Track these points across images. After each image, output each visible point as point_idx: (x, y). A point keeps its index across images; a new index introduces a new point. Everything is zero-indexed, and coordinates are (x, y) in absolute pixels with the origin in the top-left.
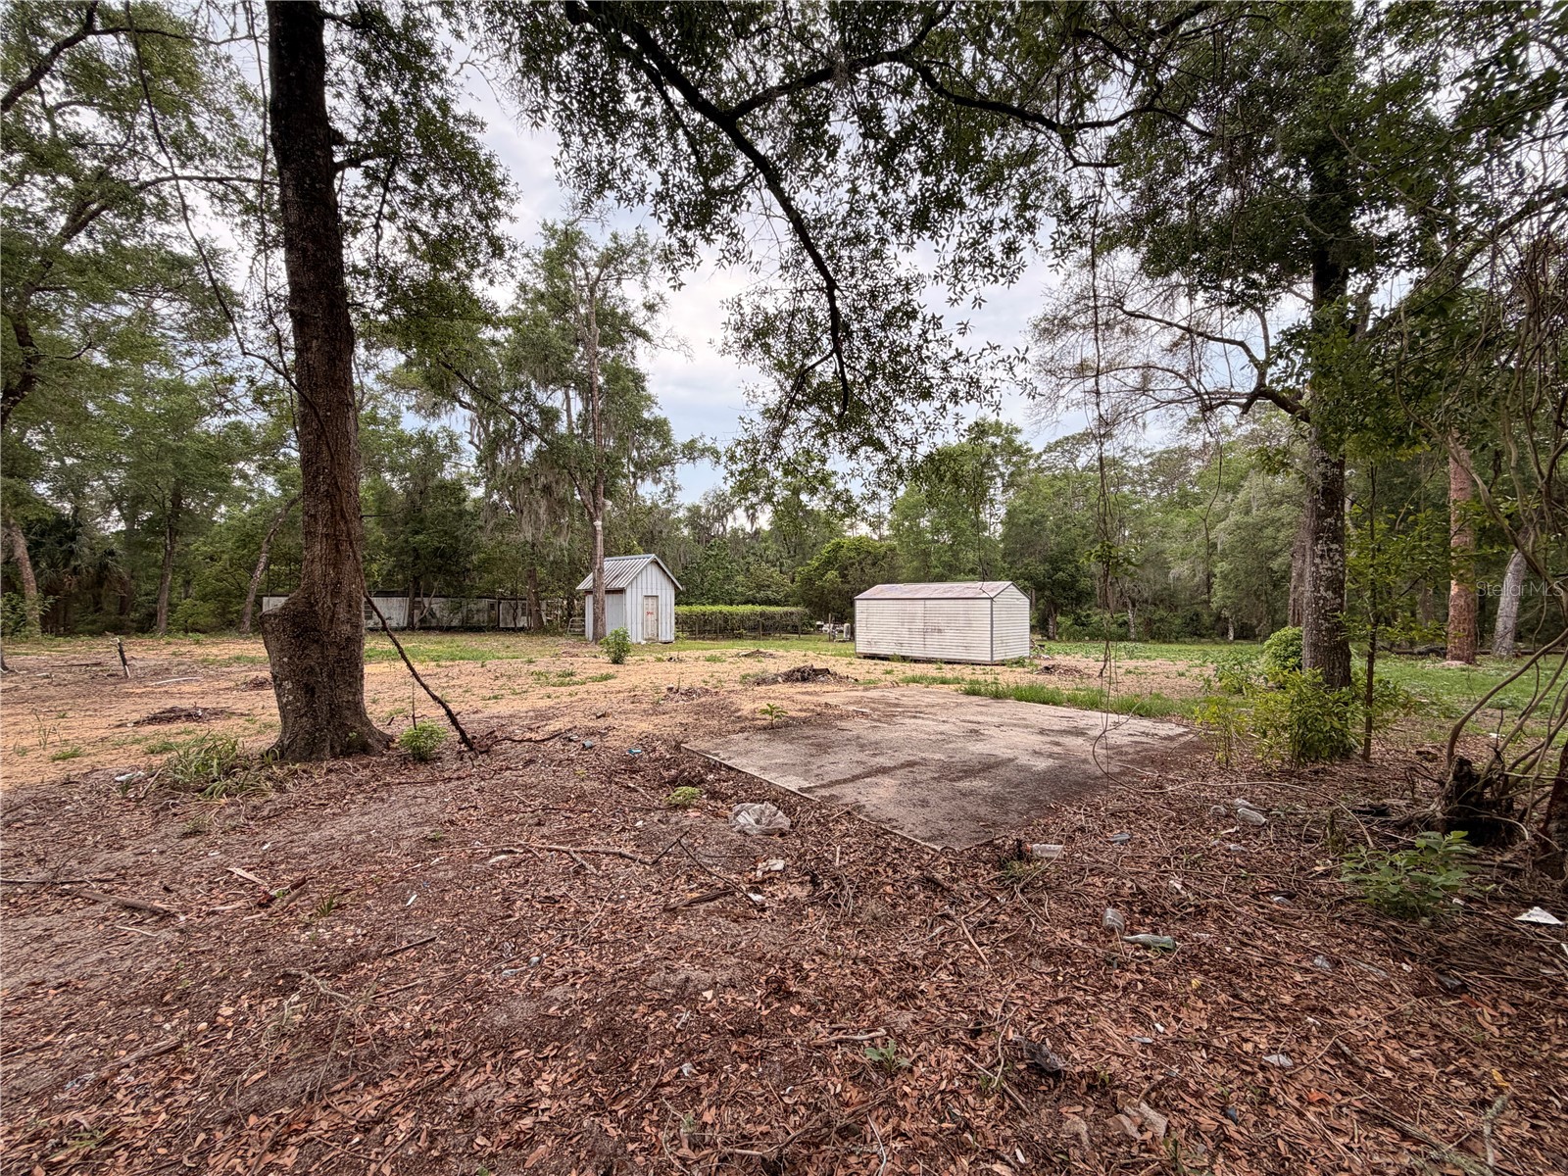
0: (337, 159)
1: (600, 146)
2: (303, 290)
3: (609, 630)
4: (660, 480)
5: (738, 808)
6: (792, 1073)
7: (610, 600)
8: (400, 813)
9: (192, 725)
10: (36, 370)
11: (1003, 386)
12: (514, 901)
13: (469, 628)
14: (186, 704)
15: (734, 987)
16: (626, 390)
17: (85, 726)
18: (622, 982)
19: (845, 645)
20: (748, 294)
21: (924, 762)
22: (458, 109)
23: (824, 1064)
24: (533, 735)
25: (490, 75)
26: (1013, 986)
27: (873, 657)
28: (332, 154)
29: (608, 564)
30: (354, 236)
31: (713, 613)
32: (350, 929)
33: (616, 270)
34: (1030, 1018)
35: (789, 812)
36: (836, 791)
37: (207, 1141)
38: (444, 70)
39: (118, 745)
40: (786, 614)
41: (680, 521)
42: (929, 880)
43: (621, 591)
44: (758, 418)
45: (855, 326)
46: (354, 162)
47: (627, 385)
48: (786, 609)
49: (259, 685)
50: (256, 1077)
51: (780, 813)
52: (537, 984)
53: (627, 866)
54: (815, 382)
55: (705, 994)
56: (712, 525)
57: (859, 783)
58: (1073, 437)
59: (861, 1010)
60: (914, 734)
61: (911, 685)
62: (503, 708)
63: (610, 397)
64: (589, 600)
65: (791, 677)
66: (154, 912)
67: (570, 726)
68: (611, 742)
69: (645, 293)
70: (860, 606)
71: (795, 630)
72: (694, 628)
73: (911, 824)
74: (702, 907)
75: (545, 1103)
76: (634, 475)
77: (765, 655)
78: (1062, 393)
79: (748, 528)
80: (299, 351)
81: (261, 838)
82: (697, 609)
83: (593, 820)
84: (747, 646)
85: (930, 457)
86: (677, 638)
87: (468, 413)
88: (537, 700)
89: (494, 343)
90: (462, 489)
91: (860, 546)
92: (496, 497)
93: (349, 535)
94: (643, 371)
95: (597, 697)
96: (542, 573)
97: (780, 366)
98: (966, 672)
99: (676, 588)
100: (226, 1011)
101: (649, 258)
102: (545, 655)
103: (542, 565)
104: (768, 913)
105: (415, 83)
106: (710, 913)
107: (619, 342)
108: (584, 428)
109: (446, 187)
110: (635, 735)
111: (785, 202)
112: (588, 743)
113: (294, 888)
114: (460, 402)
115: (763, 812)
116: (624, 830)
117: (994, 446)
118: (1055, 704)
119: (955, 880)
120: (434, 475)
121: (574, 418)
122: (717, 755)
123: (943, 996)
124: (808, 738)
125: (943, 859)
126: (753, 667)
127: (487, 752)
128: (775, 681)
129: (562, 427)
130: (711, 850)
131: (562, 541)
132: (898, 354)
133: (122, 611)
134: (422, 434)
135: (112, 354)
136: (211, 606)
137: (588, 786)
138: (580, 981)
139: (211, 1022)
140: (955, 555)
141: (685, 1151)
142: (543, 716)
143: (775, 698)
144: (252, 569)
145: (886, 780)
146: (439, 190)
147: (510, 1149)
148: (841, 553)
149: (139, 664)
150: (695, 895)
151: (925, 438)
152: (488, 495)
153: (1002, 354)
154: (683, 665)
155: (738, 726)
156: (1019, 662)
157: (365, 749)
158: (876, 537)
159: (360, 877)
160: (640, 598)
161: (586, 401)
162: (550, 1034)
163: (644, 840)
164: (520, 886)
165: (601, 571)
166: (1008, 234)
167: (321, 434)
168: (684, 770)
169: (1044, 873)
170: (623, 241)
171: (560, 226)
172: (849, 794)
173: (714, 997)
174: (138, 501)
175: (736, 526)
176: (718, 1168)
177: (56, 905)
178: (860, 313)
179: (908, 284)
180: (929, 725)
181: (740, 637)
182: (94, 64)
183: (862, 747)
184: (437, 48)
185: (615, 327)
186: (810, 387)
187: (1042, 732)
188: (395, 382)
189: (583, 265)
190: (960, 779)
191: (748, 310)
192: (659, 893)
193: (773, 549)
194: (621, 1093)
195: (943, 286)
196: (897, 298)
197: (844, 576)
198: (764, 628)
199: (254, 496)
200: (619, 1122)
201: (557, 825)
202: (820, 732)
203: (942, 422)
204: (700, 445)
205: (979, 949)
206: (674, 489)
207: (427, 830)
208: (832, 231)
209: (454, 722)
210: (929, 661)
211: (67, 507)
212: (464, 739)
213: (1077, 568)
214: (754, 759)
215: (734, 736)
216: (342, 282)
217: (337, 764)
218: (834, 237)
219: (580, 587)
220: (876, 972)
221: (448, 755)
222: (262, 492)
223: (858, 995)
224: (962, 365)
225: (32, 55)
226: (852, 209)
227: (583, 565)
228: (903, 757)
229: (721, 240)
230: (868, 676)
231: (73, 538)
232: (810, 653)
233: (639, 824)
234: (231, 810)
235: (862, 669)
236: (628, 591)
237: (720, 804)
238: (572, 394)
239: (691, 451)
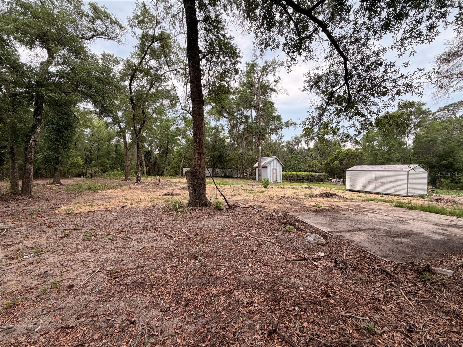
0: (200, 57)
1: (266, 34)
2: (194, 92)
3: (263, 178)
4: (278, 134)
5: (307, 234)
6: (332, 321)
7: (263, 170)
8: (215, 222)
9: (172, 196)
10: (146, 119)
11: (424, 86)
12: (244, 249)
13: (226, 177)
14: (171, 192)
15: (310, 289)
16: (268, 108)
17: (155, 195)
18: (275, 278)
19: (341, 186)
20: (313, 70)
21: (378, 229)
22: (228, 36)
23: (345, 322)
24: (244, 206)
25: (234, 24)
26: (428, 319)
27: (353, 191)
28: (199, 56)
29: (263, 159)
30: (203, 77)
31: (294, 174)
32: (207, 248)
33: (266, 72)
34: (438, 334)
35: (325, 238)
36: (342, 234)
37: (184, 288)
38: (224, 26)
39: (160, 199)
40: (319, 175)
41: (283, 146)
42: (384, 271)
43: (266, 167)
44: (314, 111)
45: (354, 73)
46: (204, 57)
47: (269, 106)
48: (319, 173)
49: (183, 188)
50: (191, 277)
51: (322, 238)
52: (251, 272)
53: (273, 246)
54: (336, 96)
55: (301, 288)
56: (294, 147)
57: (351, 233)
58: (455, 104)
59: (358, 309)
60: (373, 219)
61: (370, 201)
62: (236, 198)
63: (263, 110)
64: (257, 170)
65: (321, 196)
66: (170, 236)
67: (254, 204)
68: (266, 210)
69: (274, 77)
70: (348, 173)
71: (322, 180)
72: (288, 179)
73: (374, 250)
74: (298, 262)
75: (256, 305)
76: (270, 133)
77: (312, 188)
78: (452, 85)
79: (306, 147)
80: (193, 108)
81: (187, 223)
82: (289, 173)
83: (263, 231)
84: (305, 185)
85: (385, 117)
86: (282, 181)
87: (226, 119)
88: (244, 197)
89: (233, 99)
90: (225, 140)
91: (348, 153)
92: (233, 141)
93: (203, 152)
94: (274, 101)
95: (261, 197)
96: (244, 162)
97: (323, 92)
98: (395, 199)
99: (283, 166)
100: (185, 261)
101: (276, 66)
102: (246, 185)
103: (244, 160)
104: (319, 269)
105: (217, 32)
106: (300, 265)
107: (267, 94)
108: (256, 120)
109: (224, 58)
110: (273, 209)
111: (329, 35)
112: (259, 210)
113: (194, 236)
114: (224, 117)
115: (316, 237)
116: (271, 235)
117: (411, 112)
118: (442, 214)
119: (397, 274)
120: (218, 137)
121: (253, 118)
122: (298, 217)
123: (393, 314)
124: (330, 215)
125: (390, 265)
126: (308, 192)
127: (233, 209)
128: (316, 197)
129: (250, 121)
130: (299, 246)
131: (250, 153)
132: (372, 80)
133: (158, 171)
134: (216, 126)
135: (157, 114)
136: (173, 170)
137: (260, 221)
138: (263, 275)
139: (182, 263)
140: (390, 155)
141: (298, 332)
142: (246, 201)
143: (317, 202)
144: (181, 161)
145: (362, 233)
146: (223, 59)
147: (248, 314)
148: (340, 155)
149: (162, 182)
150: (295, 258)
151: (383, 110)
152: (231, 141)
153: (424, 72)
154: (285, 190)
155: (305, 209)
156: (421, 196)
157: (206, 205)
158: (354, 149)
159: (207, 236)
160: (272, 169)
161: (257, 112)
162: (257, 287)
163: (278, 239)
164: (245, 246)
165: (260, 161)
166: (431, 21)
167: (197, 128)
168: (288, 221)
169: (442, 280)
170: (268, 63)
171: (251, 63)
172: (348, 236)
173: (304, 290)
174: (161, 146)
175: (301, 147)
176: (309, 341)
177: (153, 231)
178: (355, 68)
179: (378, 53)
180: (380, 216)
181: (303, 182)
182: (154, 50)
183: (351, 221)
184: (223, 21)
185: (266, 89)
186: (334, 97)
187: (436, 224)
188: (210, 113)
189: (257, 73)
190: (395, 237)
191: (312, 75)
192: (284, 255)
193: (314, 154)
194: (277, 309)
195: (395, 50)
196: (373, 59)
197: (341, 163)
198: (311, 180)
199: (181, 144)
200: (277, 317)
201: (252, 231)
202: (334, 214)
203: (392, 103)
204: (290, 122)
205: (410, 301)
206: (282, 136)
207: (221, 227)
208: (346, 41)
209: (226, 200)
210: (377, 194)
211: (149, 149)
212: (228, 205)
213: (454, 159)
214: (311, 220)
215: (304, 212)
216: (201, 89)
217: (201, 208)
218: (347, 43)
219: (255, 166)
220: (363, 298)
221: (224, 209)
222: (182, 143)
223: (356, 304)
224: (404, 80)
225: (144, 51)
226: (355, 30)
227: (255, 160)
228: (369, 226)
229: (304, 53)
230: (351, 197)
231: (150, 155)
232: (327, 188)
233: (276, 234)
234: (181, 216)
235: (349, 195)
236: (268, 167)
237: (300, 232)
238: (253, 111)
239: (288, 124)
